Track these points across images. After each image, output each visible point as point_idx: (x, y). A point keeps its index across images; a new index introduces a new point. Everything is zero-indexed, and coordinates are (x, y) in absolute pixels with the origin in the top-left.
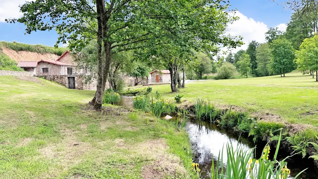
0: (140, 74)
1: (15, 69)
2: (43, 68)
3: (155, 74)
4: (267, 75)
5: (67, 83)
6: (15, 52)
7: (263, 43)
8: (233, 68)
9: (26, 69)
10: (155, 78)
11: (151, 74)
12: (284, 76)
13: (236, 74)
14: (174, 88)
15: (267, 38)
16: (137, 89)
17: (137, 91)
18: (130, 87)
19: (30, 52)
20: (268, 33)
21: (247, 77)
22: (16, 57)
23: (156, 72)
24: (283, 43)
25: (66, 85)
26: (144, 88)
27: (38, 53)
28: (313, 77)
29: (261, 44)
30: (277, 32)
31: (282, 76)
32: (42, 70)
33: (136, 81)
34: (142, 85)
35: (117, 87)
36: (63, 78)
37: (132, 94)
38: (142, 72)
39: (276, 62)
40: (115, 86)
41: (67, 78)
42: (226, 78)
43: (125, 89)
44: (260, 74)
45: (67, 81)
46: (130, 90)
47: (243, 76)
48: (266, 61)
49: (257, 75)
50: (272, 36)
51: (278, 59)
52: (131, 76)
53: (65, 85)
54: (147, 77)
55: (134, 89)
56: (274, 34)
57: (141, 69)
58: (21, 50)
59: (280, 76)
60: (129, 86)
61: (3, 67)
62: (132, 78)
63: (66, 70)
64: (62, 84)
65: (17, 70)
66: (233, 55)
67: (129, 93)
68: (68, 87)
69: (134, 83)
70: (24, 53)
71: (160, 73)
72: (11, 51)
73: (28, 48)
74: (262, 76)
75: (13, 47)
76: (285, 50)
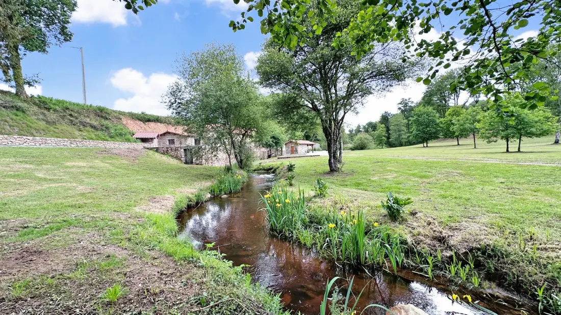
0: (274, 145)
1: (128, 140)
2: (169, 140)
3: (290, 145)
4: (401, 145)
5: (183, 156)
6: (142, 123)
7: (395, 113)
8: (369, 138)
9: (144, 140)
10: (290, 149)
11: (286, 144)
12: (427, 146)
13: (372, 145)
14: (333, 165)
15: (400, 108)
16: (271, 163)
17: (271, 167)
18: (262, 161)
19: (159, 124)
20: (400, 104)
21: (382, 148)
22: (143, 128)
23: (291, 142)
24: (427, 111)
25: (182, 159)
26: (280, 163)
27: (168, 124)
28: (475, 147)
29: (394, 115)
30: (409, 103)
31: (424, 147)
32: (168, 141)
33: (269, 152)
34: (276, 158)
35: (244, 161)
36: (178, 150)
37: (265, 170)
38: (276, 142)
39: (419, 130)
40: (241, 161)
41: (183, 150)
42: (362, 149)
43: (255, 164)
44: (394, 144)
45: (183, 154)
46: (262, 164)
47: (378, 146)
48: (400, 131)
49: (391, 145)
50: (404, 106)
51: (421, 128)
52: (263, 147)
53: (180, 160)
54: (281, 148)
55: (268, 163)
56: (406, 104)
57: (275, 139)
58: (149, 120)
59: (421, 145)
60: (261, 159)
61: (111, 137)
62: (264, 149)
63: (194, 141)
64: (177, 158)
65: (131, 142)
66: (362, 127)
67: (261, 169)
68: (184, 161)
69: (266, 155)
70: (152, 124)
71: (296, 144)
72: (137, 122)
73: (157, 119)
74: (395, 147)
75: (139, 118)
76: (430, 118)
